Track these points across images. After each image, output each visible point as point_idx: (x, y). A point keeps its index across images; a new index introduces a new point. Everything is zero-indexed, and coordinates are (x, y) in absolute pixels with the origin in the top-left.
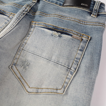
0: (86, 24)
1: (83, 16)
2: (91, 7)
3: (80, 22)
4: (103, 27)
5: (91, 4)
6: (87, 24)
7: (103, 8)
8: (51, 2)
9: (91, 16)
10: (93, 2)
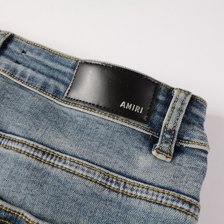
0: (129, 191)
1: (125, 153)
2: (157, 116)
3: (109, 184)
4: (189, 217)
5: (157, 101)
6: (134, 193)
7: (197, 117)
8: (29, 79)
9: (151, 153)
10: (163, 95)
